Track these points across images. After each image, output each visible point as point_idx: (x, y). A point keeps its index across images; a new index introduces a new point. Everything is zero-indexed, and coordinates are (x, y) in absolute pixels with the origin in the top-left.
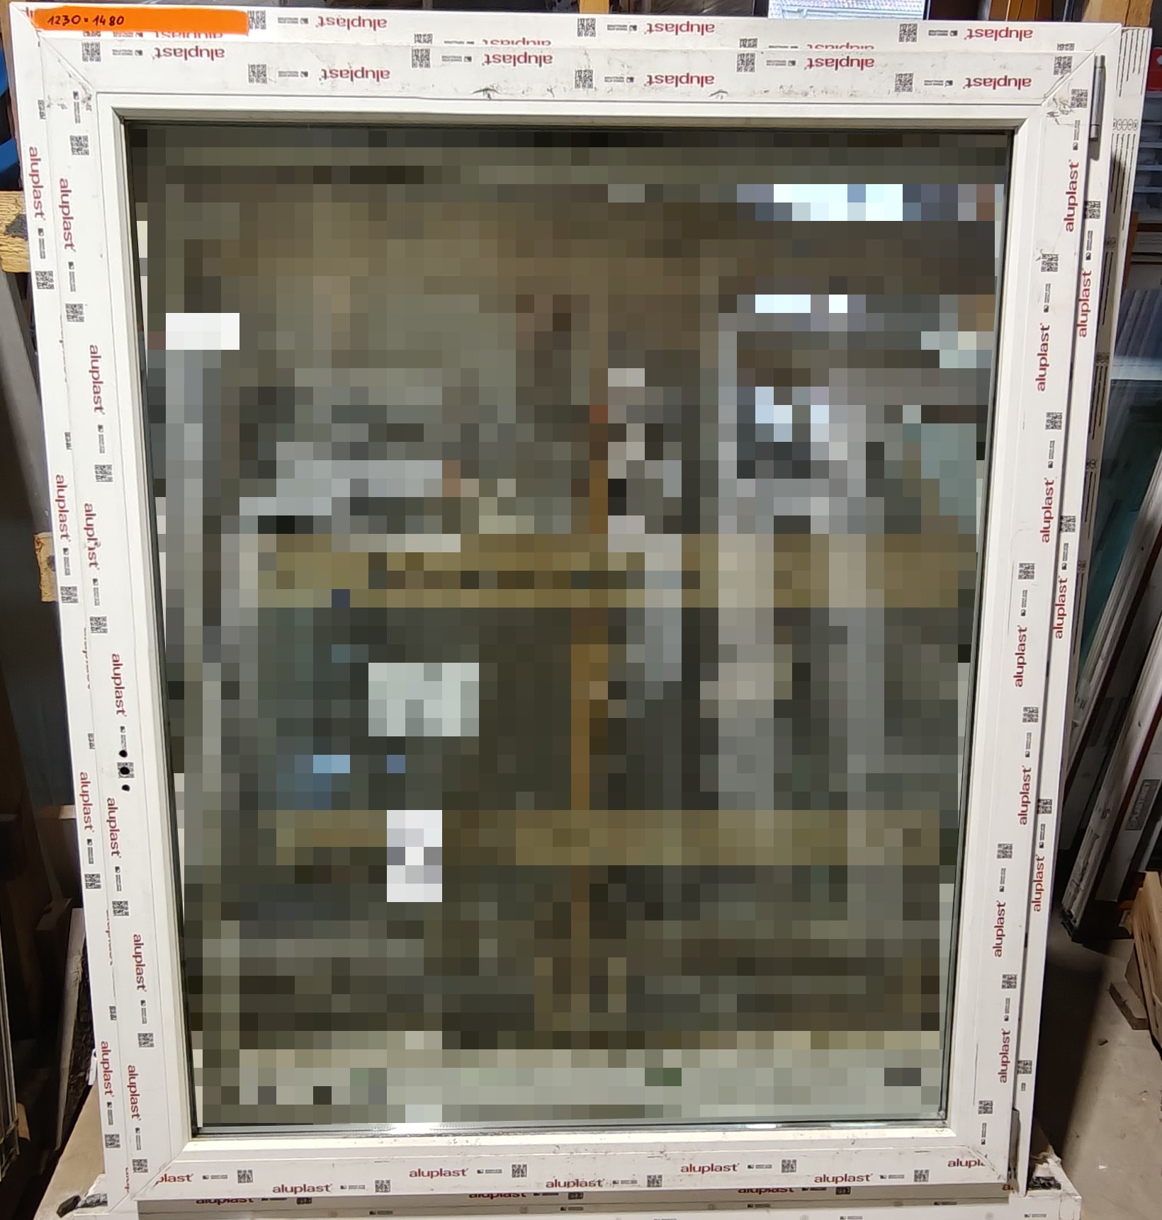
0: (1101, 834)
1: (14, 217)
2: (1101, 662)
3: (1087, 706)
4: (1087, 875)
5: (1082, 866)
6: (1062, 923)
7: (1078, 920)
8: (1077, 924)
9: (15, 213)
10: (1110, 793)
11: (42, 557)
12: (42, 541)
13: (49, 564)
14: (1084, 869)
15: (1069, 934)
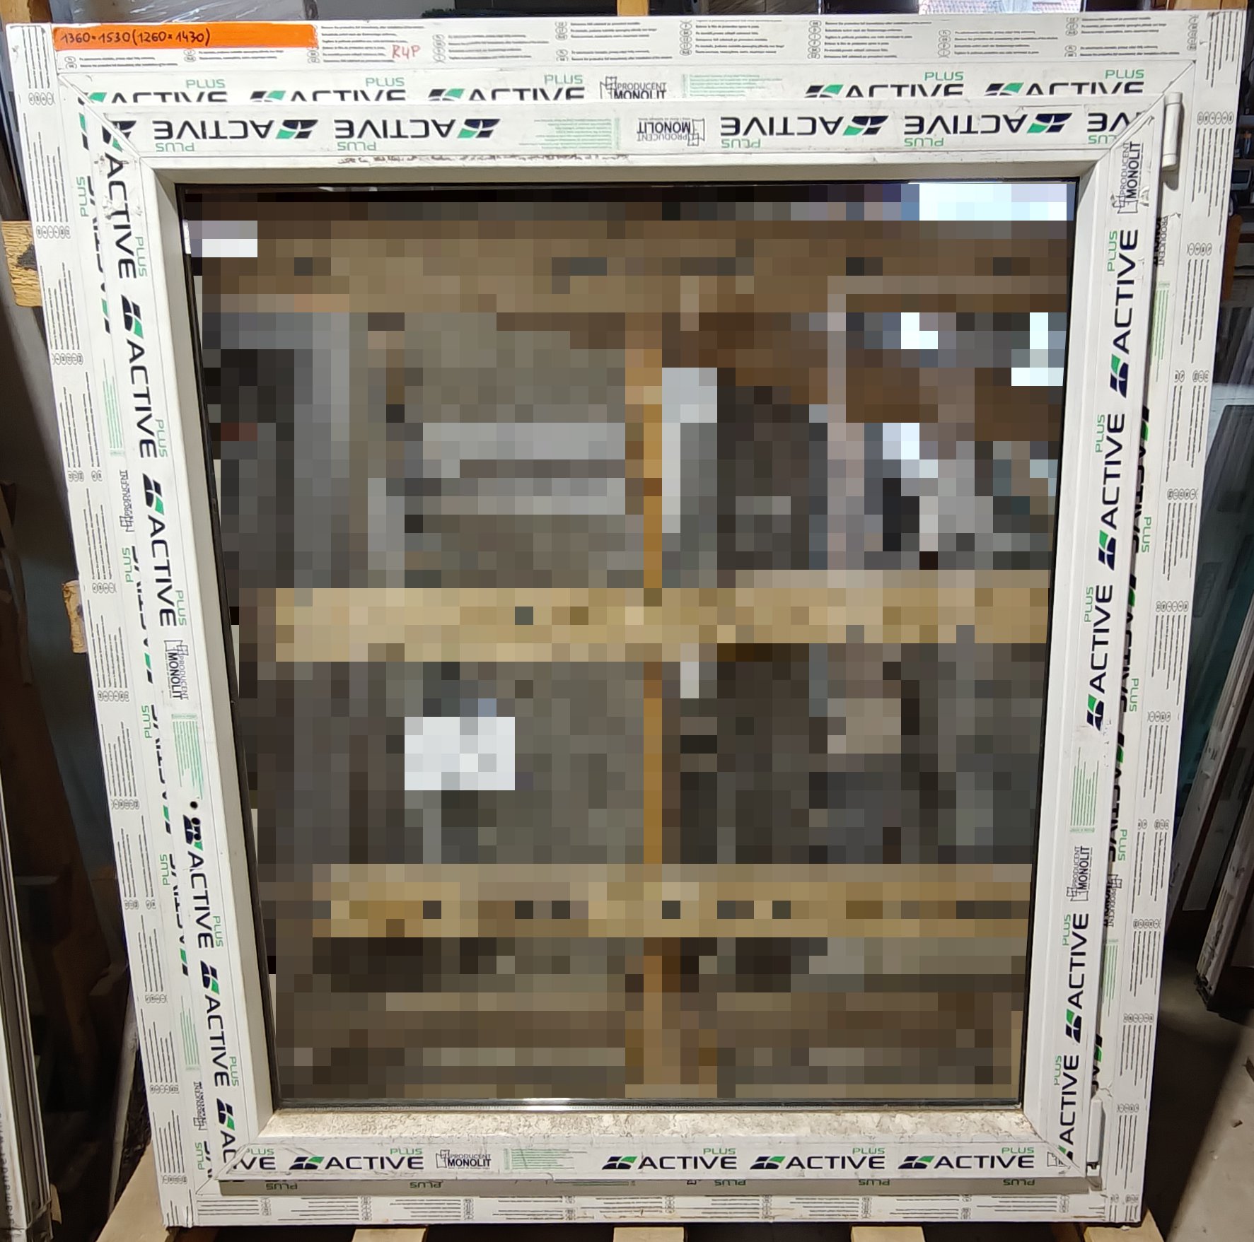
0: (1236, 894)
1: (26, 249)
2: (1232, 709)
3: (1218, 757)
4: (1222, 937)
5: (1216, 930)
6: (1197, 990)
7: (1213, 987)
8: (1212, 992)
9: (27, 244)
10: (1244, 850)
11: (71, 607)
12: (71, 589)
13: (79, 614)
14: (1219, 932)
15: (1205, 1003)
